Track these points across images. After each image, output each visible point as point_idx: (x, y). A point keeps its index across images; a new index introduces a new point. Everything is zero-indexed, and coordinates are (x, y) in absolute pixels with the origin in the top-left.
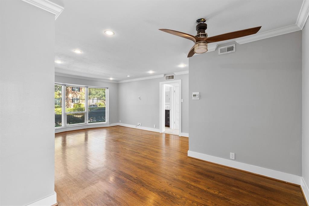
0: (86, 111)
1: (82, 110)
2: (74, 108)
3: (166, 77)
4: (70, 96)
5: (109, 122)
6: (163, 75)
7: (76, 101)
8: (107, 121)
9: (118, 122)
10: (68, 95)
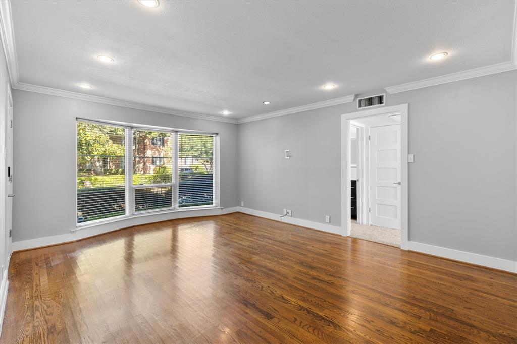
0: (175, 181)
1: (166, 178)
2: (155, 175)
3: (360, 101)
4: (149, 153)
5: (221, 205)
6: (353, 98)
7: (158, 162)
8: (215, 203)
9: (239, 204)
10: (146, 152)
